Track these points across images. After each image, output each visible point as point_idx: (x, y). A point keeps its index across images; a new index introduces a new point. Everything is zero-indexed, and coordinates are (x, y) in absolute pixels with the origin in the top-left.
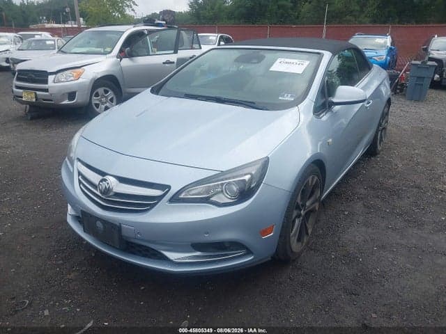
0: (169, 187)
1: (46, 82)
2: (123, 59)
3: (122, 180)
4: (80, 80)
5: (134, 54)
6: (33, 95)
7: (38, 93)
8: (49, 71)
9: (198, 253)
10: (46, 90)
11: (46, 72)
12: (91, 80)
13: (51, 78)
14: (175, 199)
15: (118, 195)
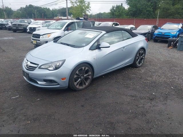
0: (39, 65)
1: (39, 38)
2: (65, 31)
3: (31, 63)
4: (49, 38)
5: (69, 29)
6: (36, 42)
7: (37, 41)
8: (41, 34)
9: (45, 83)
10: (39, 40)
11: (40, 35)
12: (53, 38)
13: (41, 37)
14: (40, 68)
15: (30, 66)
